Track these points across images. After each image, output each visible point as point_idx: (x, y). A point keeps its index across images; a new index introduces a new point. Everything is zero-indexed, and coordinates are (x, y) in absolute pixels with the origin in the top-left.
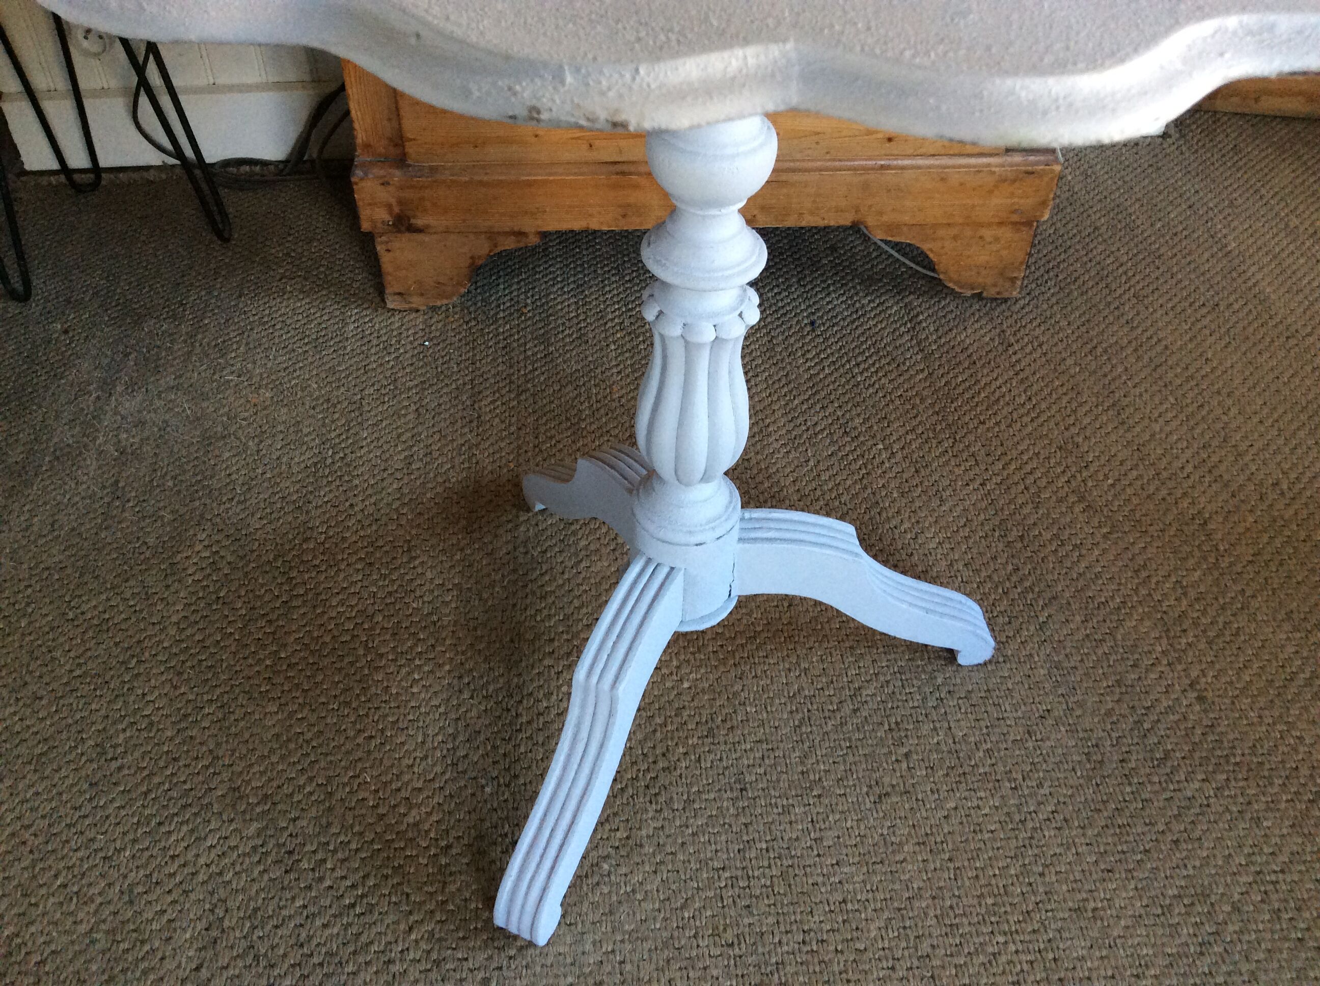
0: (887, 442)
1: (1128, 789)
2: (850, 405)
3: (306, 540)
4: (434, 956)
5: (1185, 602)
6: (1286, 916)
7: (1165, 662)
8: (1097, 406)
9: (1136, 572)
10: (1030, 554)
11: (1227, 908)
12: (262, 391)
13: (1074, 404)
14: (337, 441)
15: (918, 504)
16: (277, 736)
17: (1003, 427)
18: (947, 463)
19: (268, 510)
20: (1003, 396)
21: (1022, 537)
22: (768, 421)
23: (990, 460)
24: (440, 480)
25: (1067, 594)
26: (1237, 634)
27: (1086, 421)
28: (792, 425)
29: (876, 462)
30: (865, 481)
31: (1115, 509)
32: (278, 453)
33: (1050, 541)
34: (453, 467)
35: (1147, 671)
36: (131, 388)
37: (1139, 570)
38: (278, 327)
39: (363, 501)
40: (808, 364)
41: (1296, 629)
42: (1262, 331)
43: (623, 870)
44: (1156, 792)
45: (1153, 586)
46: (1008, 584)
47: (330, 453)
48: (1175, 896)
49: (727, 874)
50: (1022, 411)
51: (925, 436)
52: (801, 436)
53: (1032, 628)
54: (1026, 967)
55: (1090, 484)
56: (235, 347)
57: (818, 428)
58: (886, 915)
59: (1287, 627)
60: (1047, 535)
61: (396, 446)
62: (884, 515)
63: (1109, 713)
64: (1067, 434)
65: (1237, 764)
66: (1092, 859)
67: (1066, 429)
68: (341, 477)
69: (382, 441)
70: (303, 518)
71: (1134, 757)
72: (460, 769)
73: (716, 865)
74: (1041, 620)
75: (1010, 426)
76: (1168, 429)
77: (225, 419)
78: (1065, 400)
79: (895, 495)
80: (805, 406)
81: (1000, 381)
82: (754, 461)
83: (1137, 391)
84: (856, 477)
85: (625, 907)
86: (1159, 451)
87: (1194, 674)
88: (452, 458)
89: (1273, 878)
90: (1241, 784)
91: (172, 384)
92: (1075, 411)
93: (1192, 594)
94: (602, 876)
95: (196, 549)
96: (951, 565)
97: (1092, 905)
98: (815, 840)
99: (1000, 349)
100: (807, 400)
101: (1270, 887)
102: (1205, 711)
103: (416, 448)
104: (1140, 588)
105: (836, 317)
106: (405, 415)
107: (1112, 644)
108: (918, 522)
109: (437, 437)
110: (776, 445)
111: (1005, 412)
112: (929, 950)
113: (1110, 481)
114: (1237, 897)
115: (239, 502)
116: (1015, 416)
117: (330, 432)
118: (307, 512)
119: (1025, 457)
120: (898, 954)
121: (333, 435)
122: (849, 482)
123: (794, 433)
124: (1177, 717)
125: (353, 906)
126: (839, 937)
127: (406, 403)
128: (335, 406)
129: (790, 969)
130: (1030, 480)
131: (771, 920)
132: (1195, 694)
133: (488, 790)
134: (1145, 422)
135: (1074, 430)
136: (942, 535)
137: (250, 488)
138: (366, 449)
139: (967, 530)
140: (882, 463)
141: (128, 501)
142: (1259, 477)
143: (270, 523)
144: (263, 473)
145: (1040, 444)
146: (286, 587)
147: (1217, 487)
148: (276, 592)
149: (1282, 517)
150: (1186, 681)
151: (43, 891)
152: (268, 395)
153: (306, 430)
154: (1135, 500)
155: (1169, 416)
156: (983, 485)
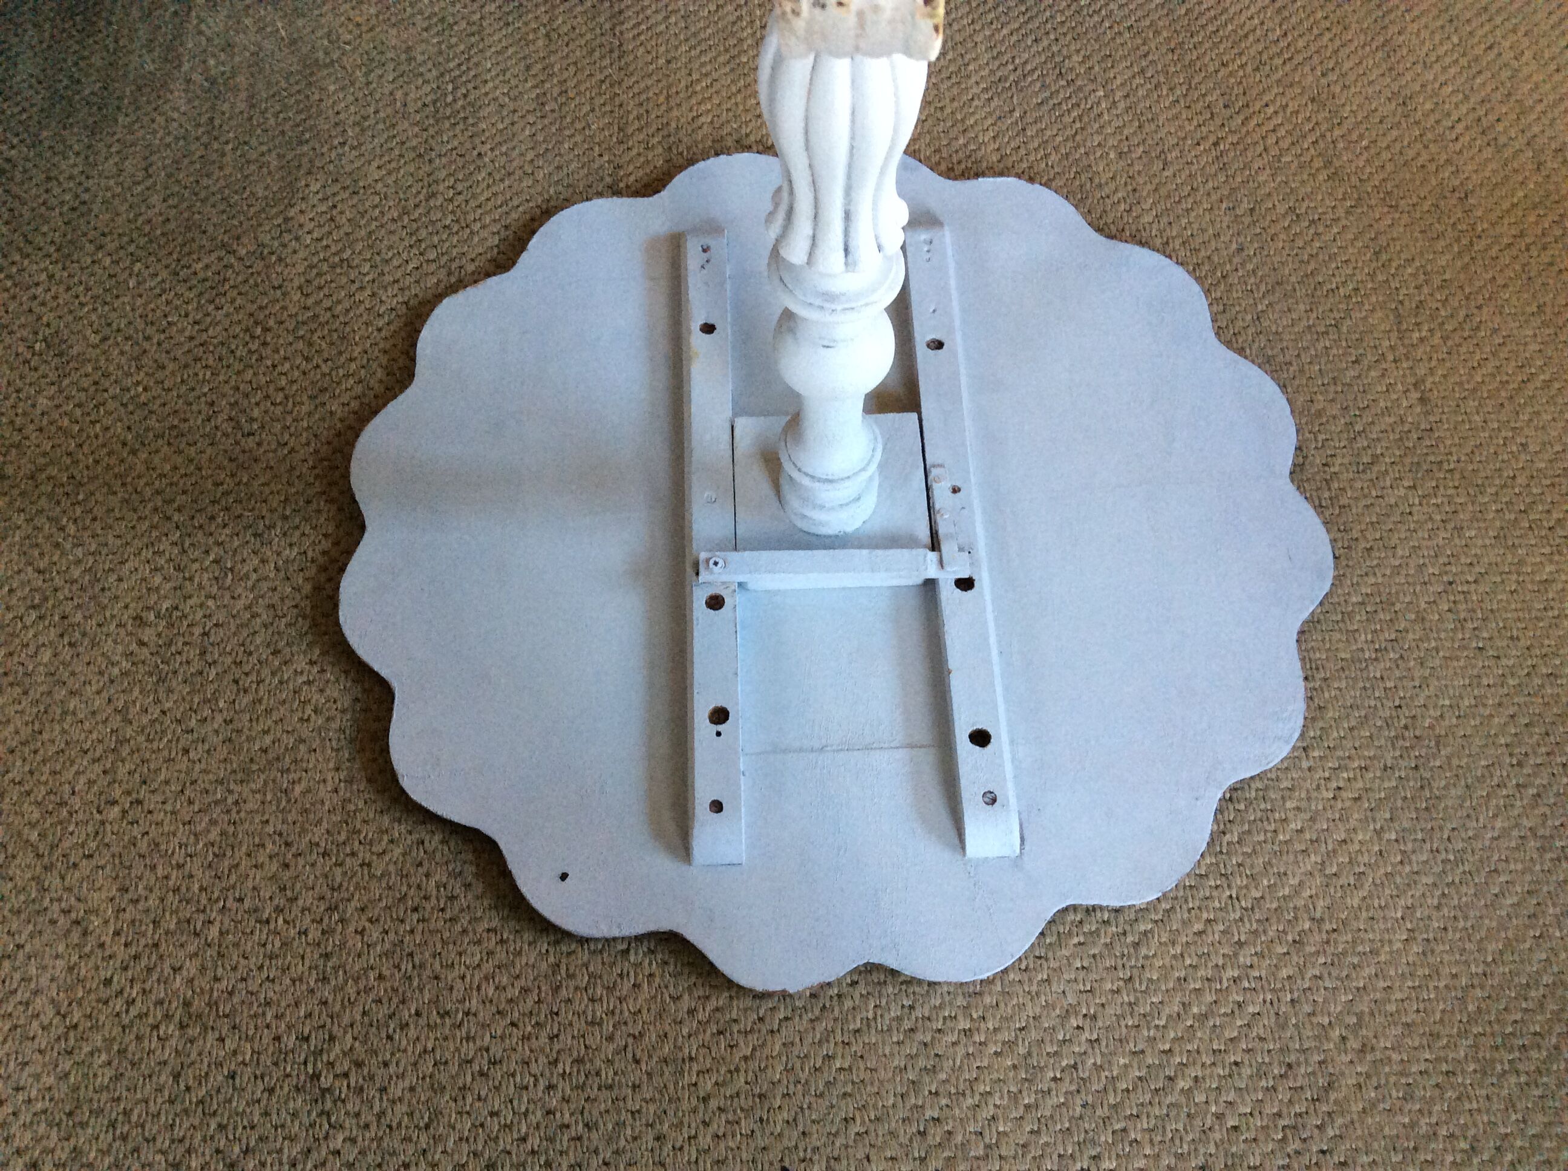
0: (1109, 87)
2: (1069, 37)
3: (433, 195)
5: (1426, 290)
7: (1391, 358)
8: (1363, 47)
9: (1377, 254)
10: (1258, 230)
13: (1337, 43)
14: (457, 72)
15: (1137, 167)
17: (1249, 69)
18: (1176, 117)
20: (1254, 30)
21: (1252, 210)
22: (968, 56)
23: (1228, 112)
24: (578, 126)
25: (1293, 279)
26: (1478, 328)
27: (1347, 65)
28: (997, 63)
29: (1094, 113)
30: (1078, 138)
31: (1365, 177)
32: (391, 87)
33: (1284, 216)
34: (593, 110)
35: (1369, 368)
37: (1380, 252)
39: (492, 149)
41: (1545, 324)
45: (1393, 271)
46: (1228, 267)
47: (450, 87)
50: (1275, 49)
51: (1154, 81)
52: (1006, 79)
53: (1249, 317)
55: (1341, 145)
57: (1029, 67)
59: (1536, 322)
60: (1281, 209)
61: (526, 80)
62: (1097, 181)
63: (1319, 414)
64: (1324, 81)
65: (1451, 471)
67: (1323, 75)
68: (465, 118)
69: (508, 75)
70: (427, 168)
71: (1339, 461)
74: (1260, 308)
75: (1257, 69)
76: (1443, 77)
77: (326, 42)
78: (1328, 36)
79: (1112, 155)
80: (1014, 38)
82: (948, 110)
83: (1416, 26)
84: (1068, 132)
86: (1428, 106)
87: (1421, 371)
88: (592, 98)
89: (1465, 589)
90: (1451, 492)
92: (1336, 52)
93: (1437, 281)
95: (311, 203)
96: (1167, 243)
100: (1017, 30)
102: (1427, 413)
103: (547, 85)
104: (1378, 272)
106: (534, 41)
107: (1336, 337)
108: (1135, 190)
109: (572, 69)
110: (976, 90)
111: (1253, 52)
113: (1364, 143)
114: (1423, 605)
115: (353, 148)
116: (1265, 57)
117: (448, 61)
118: (430, 161)
119: (1270, 110)
121: (451, 65)
122: (1059, 139)
123: (999, 74)
124: (1392, 420)
127: (534, 25)
128: (451, 26)
130: (1271, 140)
132: (1419, 395)
134: (1419, 68)
135: (1333, 77)
136: (1161, 207)
137: (363, 130)
138: (490, 84)
139: (1190, 200)
140: (1100, 115)
141: (227, 143)
142: (1541, 141)
143: (389, 173)
144: (376, 112)
145: (1290, 93)
146: (415, 251)
147: (1488, 152)
148: (405, 256)
149: (1558, 191)
150: (1411, 380)
151: (196, 566)
152: (373, 11)
153: (420, 58)
154: (1389, 167)
155: (1448, 60)
156: (1216, 144)
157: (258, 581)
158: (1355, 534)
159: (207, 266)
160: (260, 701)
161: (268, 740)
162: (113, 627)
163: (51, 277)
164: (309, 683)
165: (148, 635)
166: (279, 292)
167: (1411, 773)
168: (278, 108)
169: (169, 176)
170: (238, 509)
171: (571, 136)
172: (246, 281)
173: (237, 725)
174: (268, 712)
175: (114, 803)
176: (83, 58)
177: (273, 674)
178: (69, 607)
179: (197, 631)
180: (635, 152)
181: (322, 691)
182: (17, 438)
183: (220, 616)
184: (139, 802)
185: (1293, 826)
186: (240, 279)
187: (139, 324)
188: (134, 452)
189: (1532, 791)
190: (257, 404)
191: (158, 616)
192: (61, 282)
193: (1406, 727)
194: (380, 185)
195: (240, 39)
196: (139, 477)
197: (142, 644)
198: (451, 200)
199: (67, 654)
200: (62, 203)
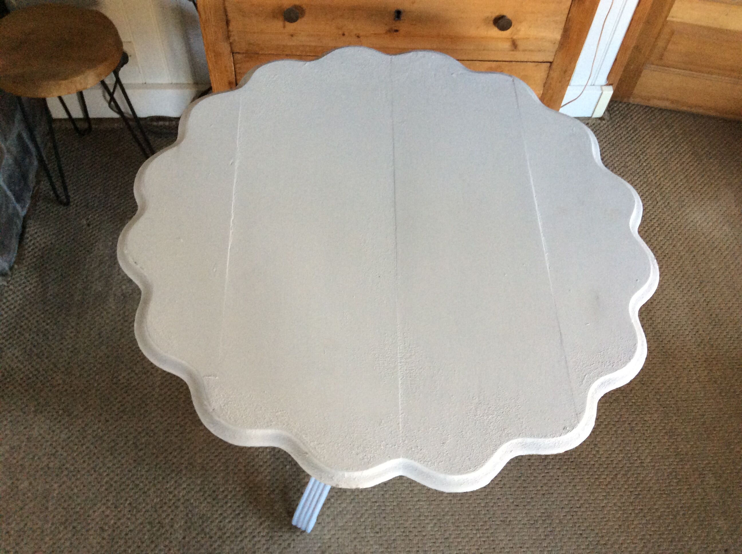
1: (529, 472)
4: (270, 535)
6: (578, 525)
11: (558, 521)
16: (205, 441)
43: (339, 502)
44: (540, 474)
48: (540, 516)
49: (377, 504)
54: (482, 543)
58: (435, 521)
66: (511, 501)
72: (277, 457)
73: (374, 500)
85: (340, 517)
94: (331, 504)
97: (509, 519)
98: (411, 491)
101: (574, 514)
112: (448, 536)
120: (437, 537)
125: (239, 514)
126: (416, 530)
129: (399, 542)
131: (393, 523)
133: (288, 467)
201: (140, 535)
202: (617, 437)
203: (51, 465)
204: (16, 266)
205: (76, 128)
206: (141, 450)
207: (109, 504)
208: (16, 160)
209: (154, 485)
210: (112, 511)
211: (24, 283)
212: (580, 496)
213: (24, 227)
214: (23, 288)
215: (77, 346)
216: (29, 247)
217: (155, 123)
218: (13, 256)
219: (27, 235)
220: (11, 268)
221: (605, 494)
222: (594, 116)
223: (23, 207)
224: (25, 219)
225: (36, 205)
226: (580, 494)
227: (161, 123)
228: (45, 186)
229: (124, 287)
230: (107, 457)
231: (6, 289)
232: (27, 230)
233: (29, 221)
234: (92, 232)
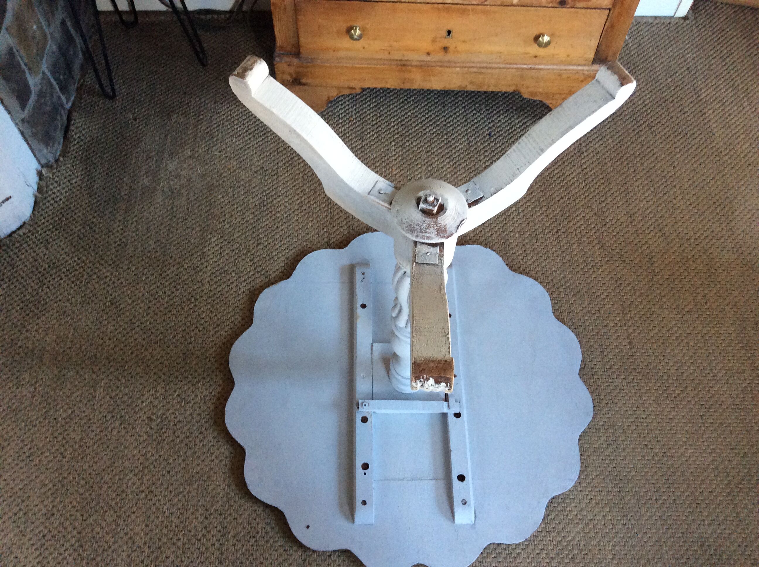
3: (259, 244)
5: (634, 297)
6: (643, 436)
7: (619, 325)
8: (616, 192)
9: (616, 281)
10: (571, 270)
11: (621, 431)
12: (232, 161)
13: (607, 189)
14: (268, 192)
15: (526, 241)
17: (572, 200)
18: (542, 220)
19: (241, 228)
20: (574, 183)
21: (569, 261)
23: (562, 219)
24: (315, 216)
25: (584, 291)
26: (653, 314)
27: (610, 199)
29: (511, 217)
30: (505, 228)
31: (614, 248)
32: (242, 197)
33: (582, 263)
34: (320, 210)
35: (611, 329)
36: (171, 155)
38: (235, 123)
39: (282, 225)
40: (486, 159)
42: (705, 150)
45: (622, 288)
46: (559, 284)
47: (266, 198)
50: (582, 192)
51: (535, 204)
53: (566, 306)
55: (605, 234)
56: (216, 133)
60: (581, 261)
61: (295, 196)
62: (511, 246)
63: (591, 347)
64: (600, 206)
65: (639, 372)
67: (600, 203)
68: (271, 212)
69: (288, 194)
70: (257, 233)
71: (597, 367)
74: (571, 302)
75: (575, 200)
76: (647, 206)
77: (216, 176)
78: (602, 187)
79: (517, 236)
81: (574, 174)
83: (637, 183)
84: (501, 225)
86: (640, 218)
87: (630, 331)
89: (642, 420)
90: (638, 381)
91: (189, 154)
92: (606, 194)
93: (638, 293)
95: (212, 246)
99: (578, 155)
101: (639, 424)
102: (631, 348)
103: (303, 198)
104: (616, 289)
105: (501, 130)
106: (298, 179)
108: (525, 251)
111: (574, 192)
113: (614, 234)
114: (626, 427)
115: (228, 223)
117: (265, 186)
118: (258, 230)
119: (578, 218)
121: (266, 188)
122: (497, 228)
124: (619, 350)
127: (297, 172)
128: (266, 171)
130: (579, 230)
132: (629, 341)
134: (637, 201)
135: (603, 204)
136: (535, 258)
137: (232, 216)
138: (281, 198)
139: (546, 256)
140: (513, 218)
141: (179, 219)
142: (682, 235)
143: (243, 234)
144: (237, 208)
145: (587, 211)
146: (252, 268)
147: (661, 239)
148: (249, 270)
149: (687, 257)
150: (626, 334)
151: (171, 397)
152: (235, 163)
153: (254, 185)
154: (623, 244)
155: (649, 198)
156: (557, 232)
157: (194, 404)
158: (602, 397)
159: (173, 272)
160: (196, 453)
161: (199, 468)
162: (140, 421)
163: (112, 274)
164: (213, 446)
165: (153, 425)
166: (200, 284)
167: (617, 493)
168: (199, 204)
169: (157, 232)
170: (186, 374)
171: (312, 221)
172: (188, 278)
173: (187, 462)
174: (199, 457)
175: (143, 491)
176: (121, 179)
177: (201, 441)
178: (123, 413)
179: (172, 424)
180: (336, 228)
181: (218, 449)
182: (101, 342)
183: (180, 418)
184: (152, 492)
185: (573, 513)
186: (185, 278)
187: (147, 295)
188: (146, 349)
189: (661, 502)
190: (193, 330)
191: (157, 417)
192: (115, 276)
193: (617, 475)
194: (239, 239)
195: (183, 173)
196: (149, 360)
197: (151, 428)
198: (266, 246)
199: (123, 432)
200: (115, 242)
201: (189, 426)
202: (688, 350)
203: (98, 355)
204: (61, 159)
205: (122, 21)
206: (191, 343)
207: (158, 395)
208: (60, 48)
209: (204, 378)
210: (160, 402)
211: (70, 176)
212: (646, 407)
213: (69, 119)
214: (69, 181)
215: (124, 240)
216: (75, 140)
217: (203, 17)
218: (58, 147)
219: (72, 128)
220: (57, 161)
221: (673, 406)
222: (677, 15)
223: (68, 100)
224: (70, 112)
225: (81, 99)
226: (646, 405)
227: (209, 16)
228: (90, 79)
229: (172, 183)
230: (156, 349)
231: (52, 181)
232: (73, 122)
233: (75, 114)
234: (138, 127)
